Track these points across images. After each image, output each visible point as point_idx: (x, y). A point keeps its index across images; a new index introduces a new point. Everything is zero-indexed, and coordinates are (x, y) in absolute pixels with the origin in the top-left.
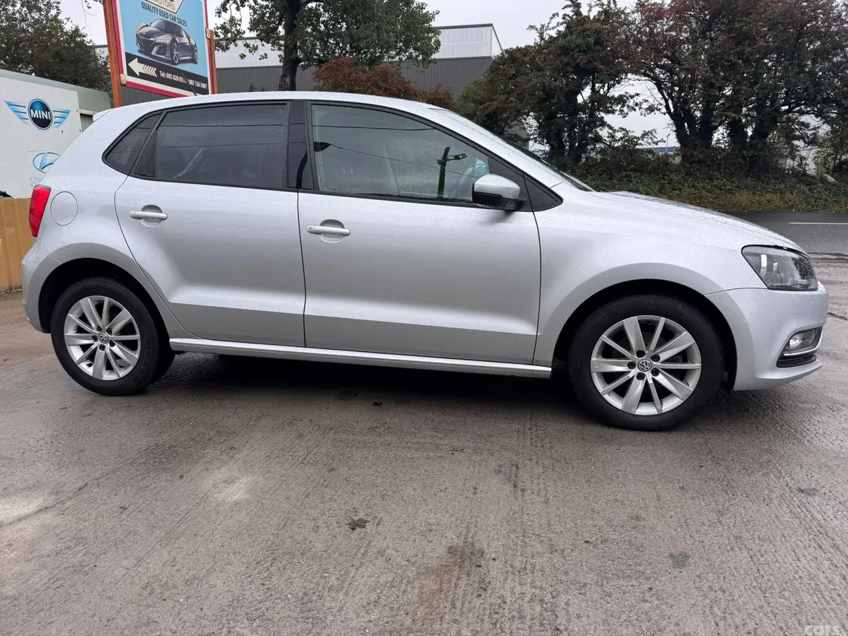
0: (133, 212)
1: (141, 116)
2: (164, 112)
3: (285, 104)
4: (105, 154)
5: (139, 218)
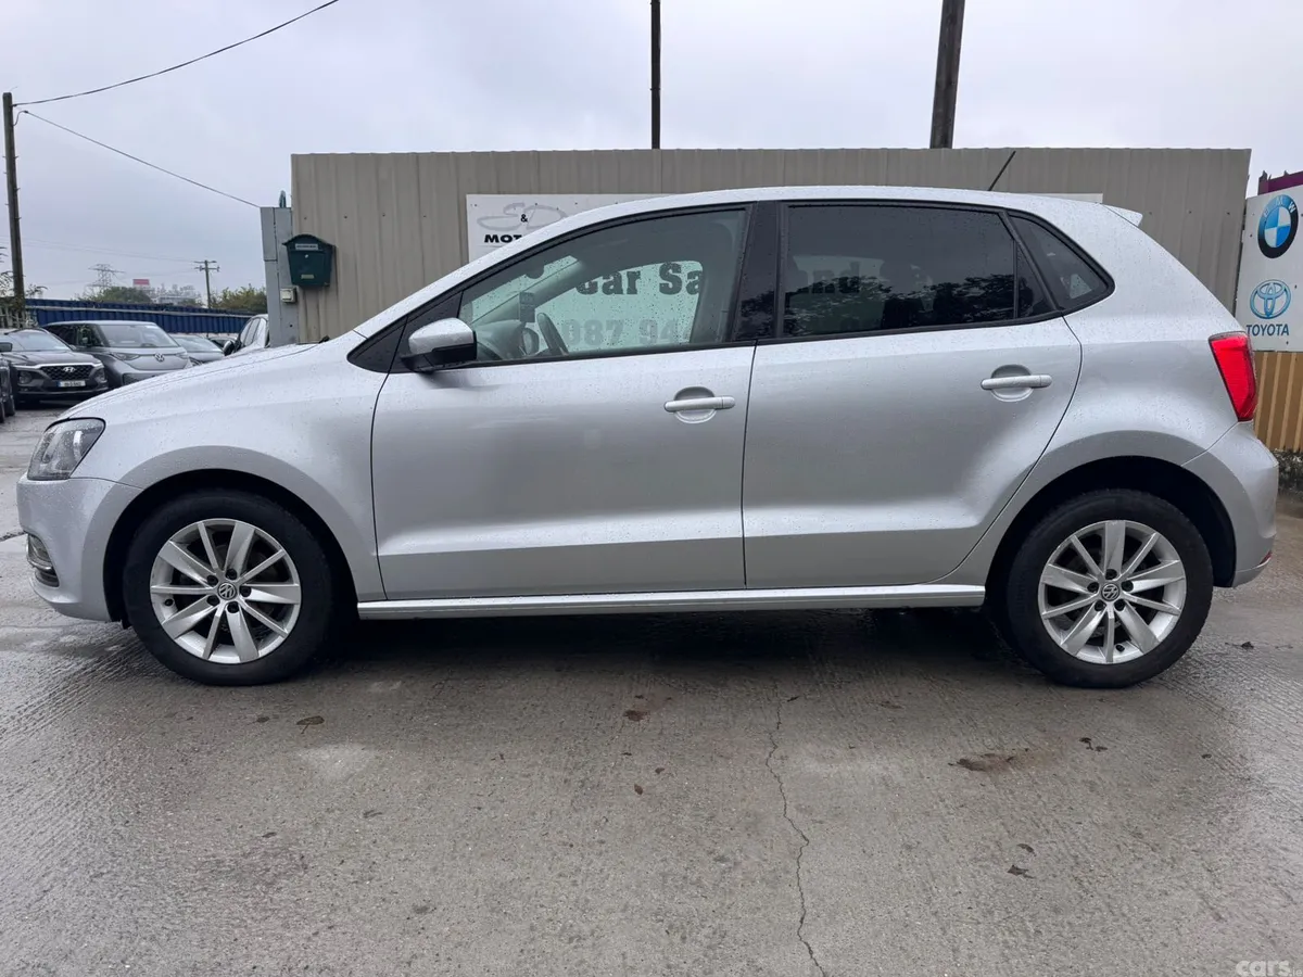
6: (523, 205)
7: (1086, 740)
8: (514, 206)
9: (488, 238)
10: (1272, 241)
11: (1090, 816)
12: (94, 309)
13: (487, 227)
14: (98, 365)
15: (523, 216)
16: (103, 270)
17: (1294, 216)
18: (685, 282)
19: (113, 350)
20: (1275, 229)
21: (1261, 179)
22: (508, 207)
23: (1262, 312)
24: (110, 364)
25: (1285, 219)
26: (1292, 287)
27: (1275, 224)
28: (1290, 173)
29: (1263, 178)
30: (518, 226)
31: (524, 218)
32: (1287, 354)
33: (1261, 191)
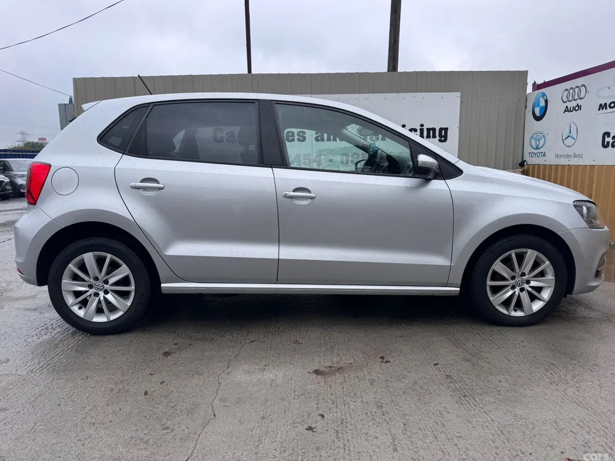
0: (133, 184)
1: (131, 107)
2: (152, 105)
3: (254, 103)
4: (100, 137)
5: (138, 188)
7: (382, 358)
10: (538, 114)
11: (362, 398)
12: (8, 153)
14: (7, 180)
16: (23, 133)
17: (546, 101)
19: (15, 173)
20: (539, 108)
21: (533, 84)
23: (535, 146)
24: (14, 180)
25: (542, 104)
26: (547, 136)
27: (539, 106)
28: (546, 81)
29: (534, 84)
32: (545, 165)
33: (533, 90)
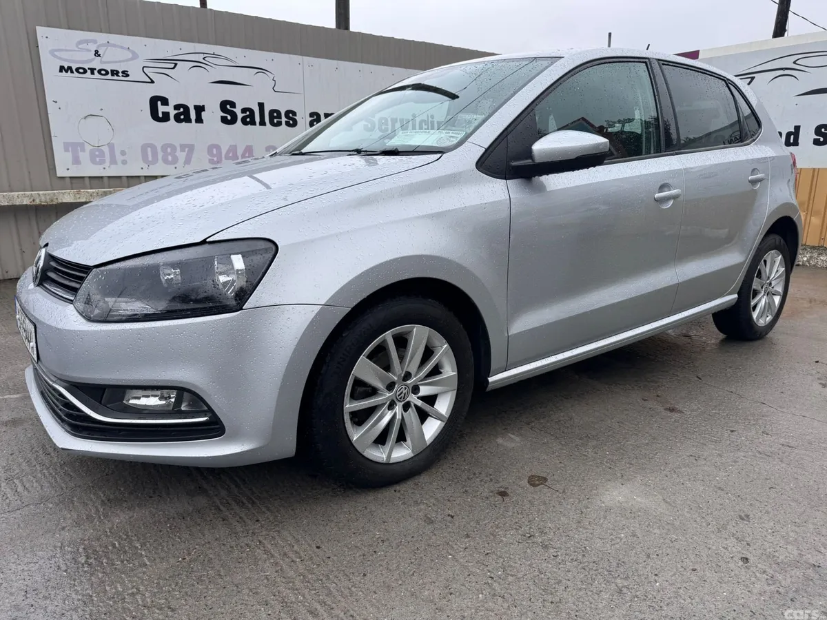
6: (95, 42)
8: (87, 42)
9: (62, 69)
13: (60, 58)
15: (96, 52)
18: (240, 116)
22: (80, 42)
30: (92, 60)
31: (97, 54)
